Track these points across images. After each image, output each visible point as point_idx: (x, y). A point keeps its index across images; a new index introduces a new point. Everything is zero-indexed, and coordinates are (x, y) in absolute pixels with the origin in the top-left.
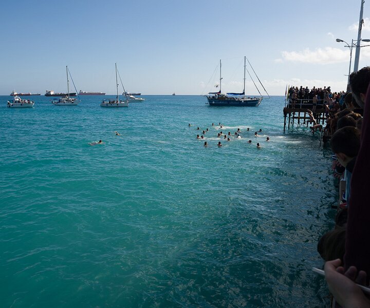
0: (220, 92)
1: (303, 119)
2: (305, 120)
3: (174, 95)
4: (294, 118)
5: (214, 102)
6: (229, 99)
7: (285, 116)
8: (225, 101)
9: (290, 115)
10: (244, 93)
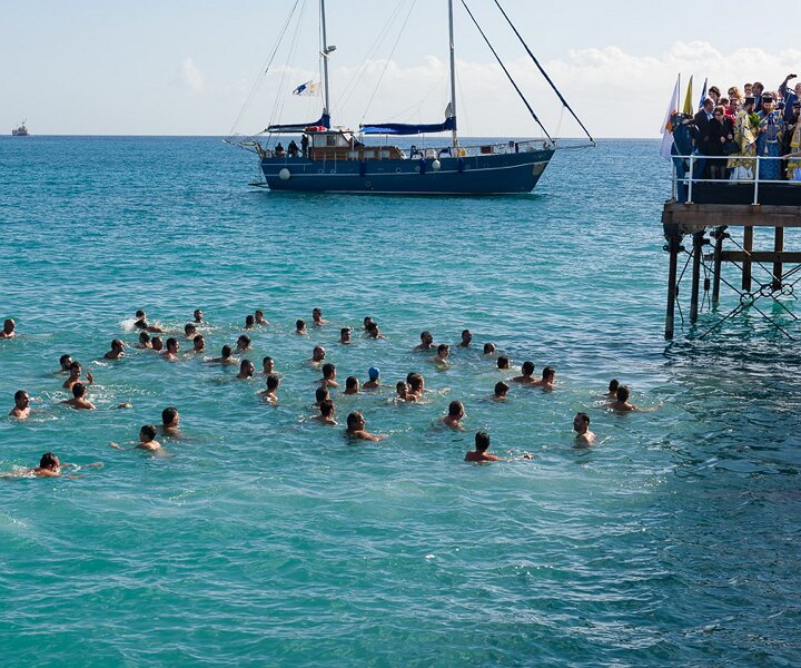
0: (325, 119)
1: (770, 266)
2: (778, 271)
3: (22, 133)
4: (721, 256)
5: (285, 173)
6: (370, 155)
7: (674, 248)
8: (346, 164)
9: (699, 242)
10: (450, 124)
